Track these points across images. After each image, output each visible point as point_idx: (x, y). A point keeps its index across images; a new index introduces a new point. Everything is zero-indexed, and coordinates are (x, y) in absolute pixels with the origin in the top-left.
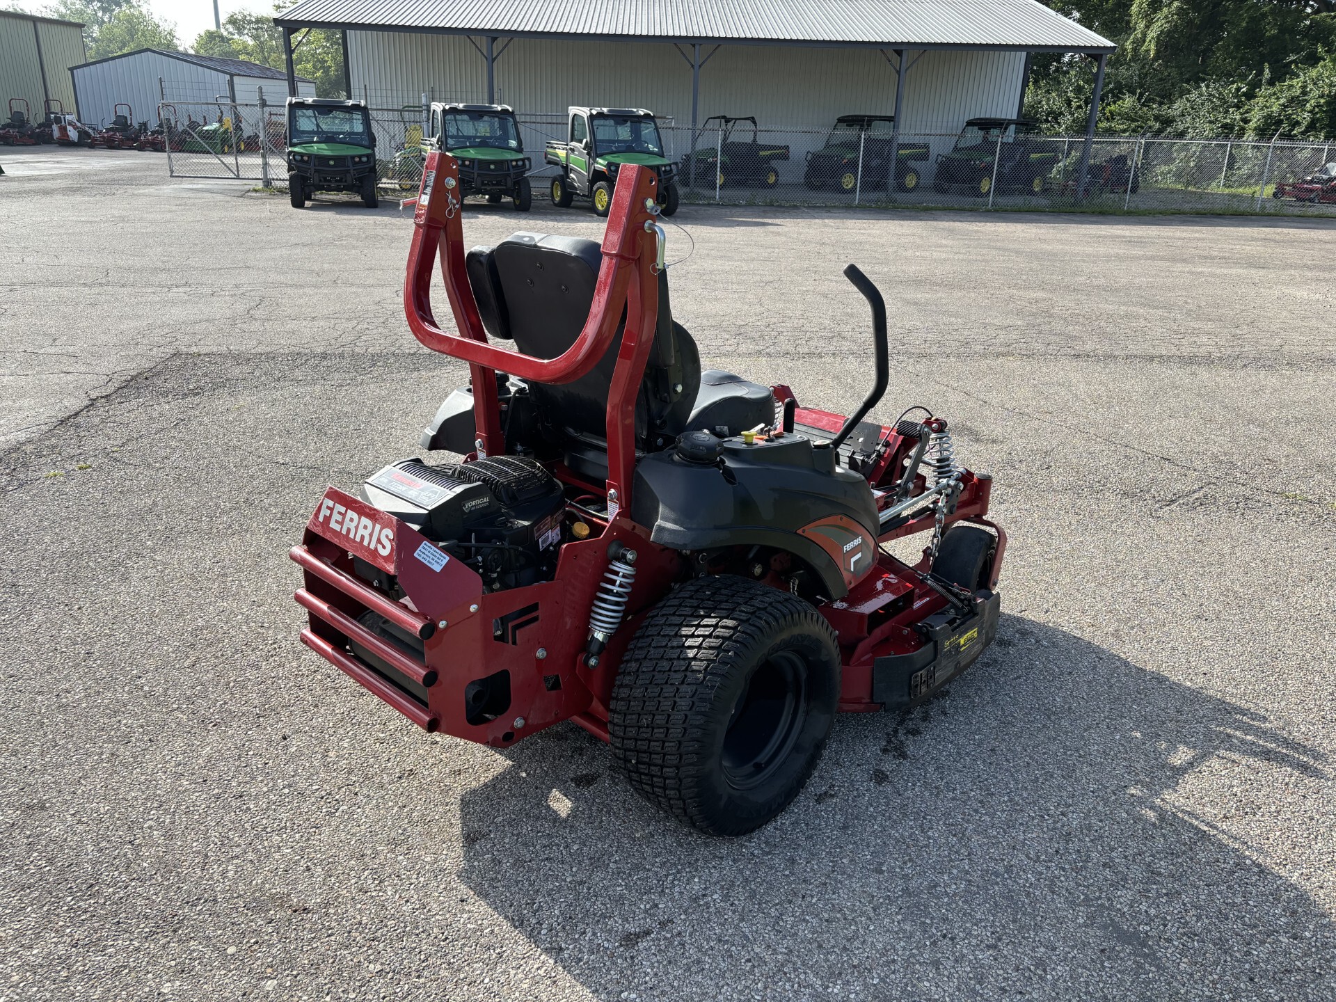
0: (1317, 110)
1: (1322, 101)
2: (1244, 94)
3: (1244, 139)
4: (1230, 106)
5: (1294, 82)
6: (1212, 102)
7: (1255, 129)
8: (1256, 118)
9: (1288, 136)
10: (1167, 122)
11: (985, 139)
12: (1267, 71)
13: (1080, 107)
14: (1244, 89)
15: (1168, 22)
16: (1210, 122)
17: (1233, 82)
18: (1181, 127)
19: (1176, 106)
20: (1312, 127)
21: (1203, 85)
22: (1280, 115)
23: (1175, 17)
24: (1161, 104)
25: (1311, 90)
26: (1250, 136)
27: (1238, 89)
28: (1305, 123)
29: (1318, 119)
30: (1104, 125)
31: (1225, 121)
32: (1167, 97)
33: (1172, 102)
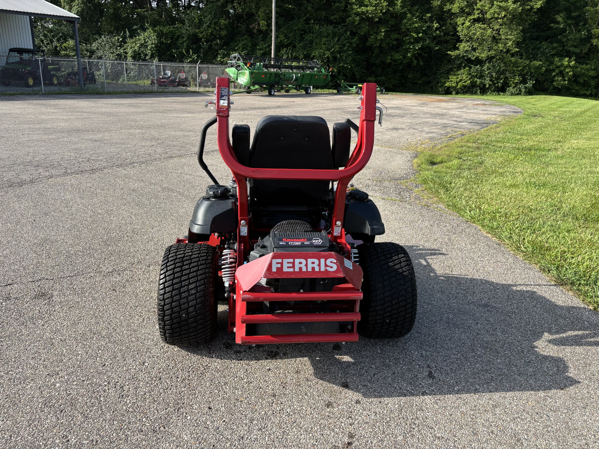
0: (152, 49)
1: (153, 46)
2: (121, 41)
3: (128, 60)
4: (117, 46)
5: (140, 37)
6: (109, 44)
7: (131, 56)
8: (130, 52)
9: (144, 60)
10: (92, 52)
11: (21, 59)
12: (127, 32)
13: (48, 44)
14: (121, 39)
15: (80, 7)
16: (111, 53)
17: (115, 36)
18: (99, 55)
19: (93, 45)
20: (152, 56)
21: (103, 36)
22: (139, 51)
23: (82, 5)
24: (86, 44)
25: (148, 41)
26: (129, 59)
27: (118, 39)
28: (150, 55)
29: (154, 53)
30: (63, 52)
31: (117, 53)
32: (87, 41)
33: (91, 44)
